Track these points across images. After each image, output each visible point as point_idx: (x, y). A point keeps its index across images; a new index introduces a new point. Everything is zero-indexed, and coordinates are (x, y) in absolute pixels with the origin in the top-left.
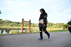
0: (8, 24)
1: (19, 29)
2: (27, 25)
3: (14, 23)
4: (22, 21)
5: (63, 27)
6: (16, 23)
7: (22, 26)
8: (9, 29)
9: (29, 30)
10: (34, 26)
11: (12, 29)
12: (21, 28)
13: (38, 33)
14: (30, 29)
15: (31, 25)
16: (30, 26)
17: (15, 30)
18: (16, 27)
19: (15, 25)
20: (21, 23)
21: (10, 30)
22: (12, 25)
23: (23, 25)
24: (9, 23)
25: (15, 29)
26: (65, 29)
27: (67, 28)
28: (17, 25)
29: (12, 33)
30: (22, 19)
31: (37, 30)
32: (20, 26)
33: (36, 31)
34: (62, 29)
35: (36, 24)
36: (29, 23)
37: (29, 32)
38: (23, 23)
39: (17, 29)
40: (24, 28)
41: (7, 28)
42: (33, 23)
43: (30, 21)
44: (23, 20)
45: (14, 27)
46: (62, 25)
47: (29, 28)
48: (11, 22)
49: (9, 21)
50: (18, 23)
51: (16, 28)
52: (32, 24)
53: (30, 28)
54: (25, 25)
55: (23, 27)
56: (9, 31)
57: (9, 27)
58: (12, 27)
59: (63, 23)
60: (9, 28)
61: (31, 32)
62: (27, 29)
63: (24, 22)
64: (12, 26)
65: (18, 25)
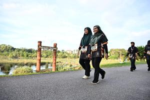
0: (6, 53)
1: (32, 64)
2: (48, 54)
3: (21, 52)
4: (38, 46)
5: (124, 56)
6: (25, 50)
7: (38, 58)
8: (9, 65)
9: (53, 65)
10: (65, 57)
11: (16, 64)
12: (36, 61)
13: (72, 71)
15: (59, 54)
16: (56, 58)
17: (24, 65)
18: (26, 61)
19: (23, 56)
20: (37, 51)
21: (11, 66)
22: (16, 55)
23: (41, 56)
24: (8, 51)
25: (22, 65)
28: (27, 56)
29: (17, 72)
30: (39, 42)
31: (71, 66)
32: (34, 57)
33: (68, 67)
34: (122, 62)
35: (68, 52)
36: (54, 50)
37: (53, 70)
38: (40, 50)
39: (27, 64)
40: (42, 61)
41: (5, 63)
42: (63, 51)
43: (55, 45)
44: (41, 45)
45: (20, 61)
46: (121, 52)
47: (54, 62)
48: (13, 49)
49: (9, 47)
50: (30, 51)
51: (25, 63)
52: (59, 52)
53: (56, 61)
54: (44, 54)
55: (40, 60)
56: (9, 70)
57: (9, 61)
58: (15, 61)
60: (8, 63)
61: (58, 70)
62: (49, 63)
63: (42, 49)
64: (16, 57)
65: (29, 56)
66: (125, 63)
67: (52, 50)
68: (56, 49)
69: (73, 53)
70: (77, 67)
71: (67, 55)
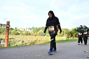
5: (67, 34)
9: (6, 41)
10: (18, 34)
14: (8, 40)
15: (12, 31)
16: (8, 34)
26: (70, 38)
27: (72, 36)
31: (23, 42)
33: (20, 43)
35: (21, 30)
36: (7, 27)
37: (5, 46)
42: (16, 28)
43: (8, 23)
46: (65, 31)
52: (12, 29)
53: (8, 37)
59: (67, 29)
62: (1, 39)
66: (67, 40)
67: (5, 27)
68: (8, 26)
69: (26, 30)
70: (28, 43)
71: (19, 32)
